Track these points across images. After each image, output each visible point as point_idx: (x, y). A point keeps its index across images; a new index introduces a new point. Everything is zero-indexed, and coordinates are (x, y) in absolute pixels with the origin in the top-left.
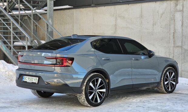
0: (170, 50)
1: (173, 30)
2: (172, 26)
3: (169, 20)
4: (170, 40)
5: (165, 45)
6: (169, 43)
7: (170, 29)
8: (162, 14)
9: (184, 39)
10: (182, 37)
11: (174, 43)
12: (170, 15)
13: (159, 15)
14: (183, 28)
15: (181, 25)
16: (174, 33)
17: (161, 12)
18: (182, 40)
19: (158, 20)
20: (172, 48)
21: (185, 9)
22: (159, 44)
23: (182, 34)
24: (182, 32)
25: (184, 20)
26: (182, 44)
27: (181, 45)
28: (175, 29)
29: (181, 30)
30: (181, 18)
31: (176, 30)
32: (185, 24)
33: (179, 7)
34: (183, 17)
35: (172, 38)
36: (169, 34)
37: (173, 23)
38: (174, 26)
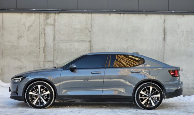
0: (40, 65)
1: (43, 44)
2: (42, 40)
3: (39, 34)
4: (39, 55)
5: (33, 60)
6: (39, 57)
7: (39, 43)
8: (30, 27)
9: (56, 54)
10: (54, 51)
11: (44, 58)
12: (39, 28)
13: (25, 28)
14: (55, 43)
15: (52, 40)
16: (44, 47)
17: (28, 24)
18: (54, 55)
19: (25, 33)
20: (42, 63)
21: (56, 24)
22: (27, 59)
23: (54, 49)
24: (54, 47)
25: (56, 35)
26: (54, 58)
27: (53, 60)
28: (45, 43)
29: (52, 44)
30: (52, 32)
31: (47, 45)
32: (57, 38)
33: (50, 21)
34: (54, 31)
35: (42, 52)
36: (39, 48)
37: (43, 36)
38: (44, 40)
